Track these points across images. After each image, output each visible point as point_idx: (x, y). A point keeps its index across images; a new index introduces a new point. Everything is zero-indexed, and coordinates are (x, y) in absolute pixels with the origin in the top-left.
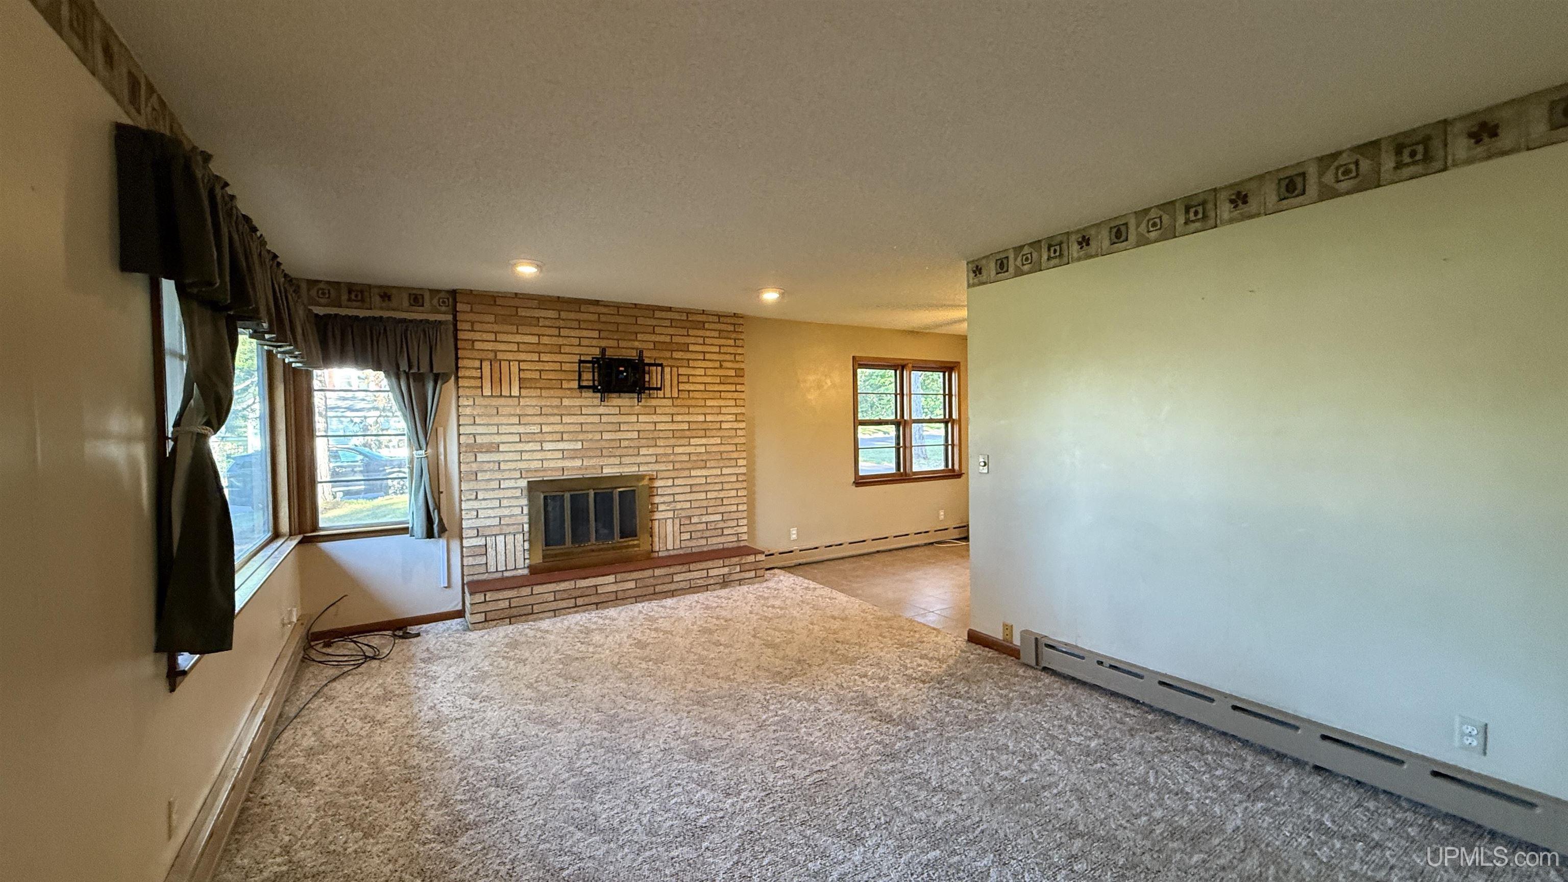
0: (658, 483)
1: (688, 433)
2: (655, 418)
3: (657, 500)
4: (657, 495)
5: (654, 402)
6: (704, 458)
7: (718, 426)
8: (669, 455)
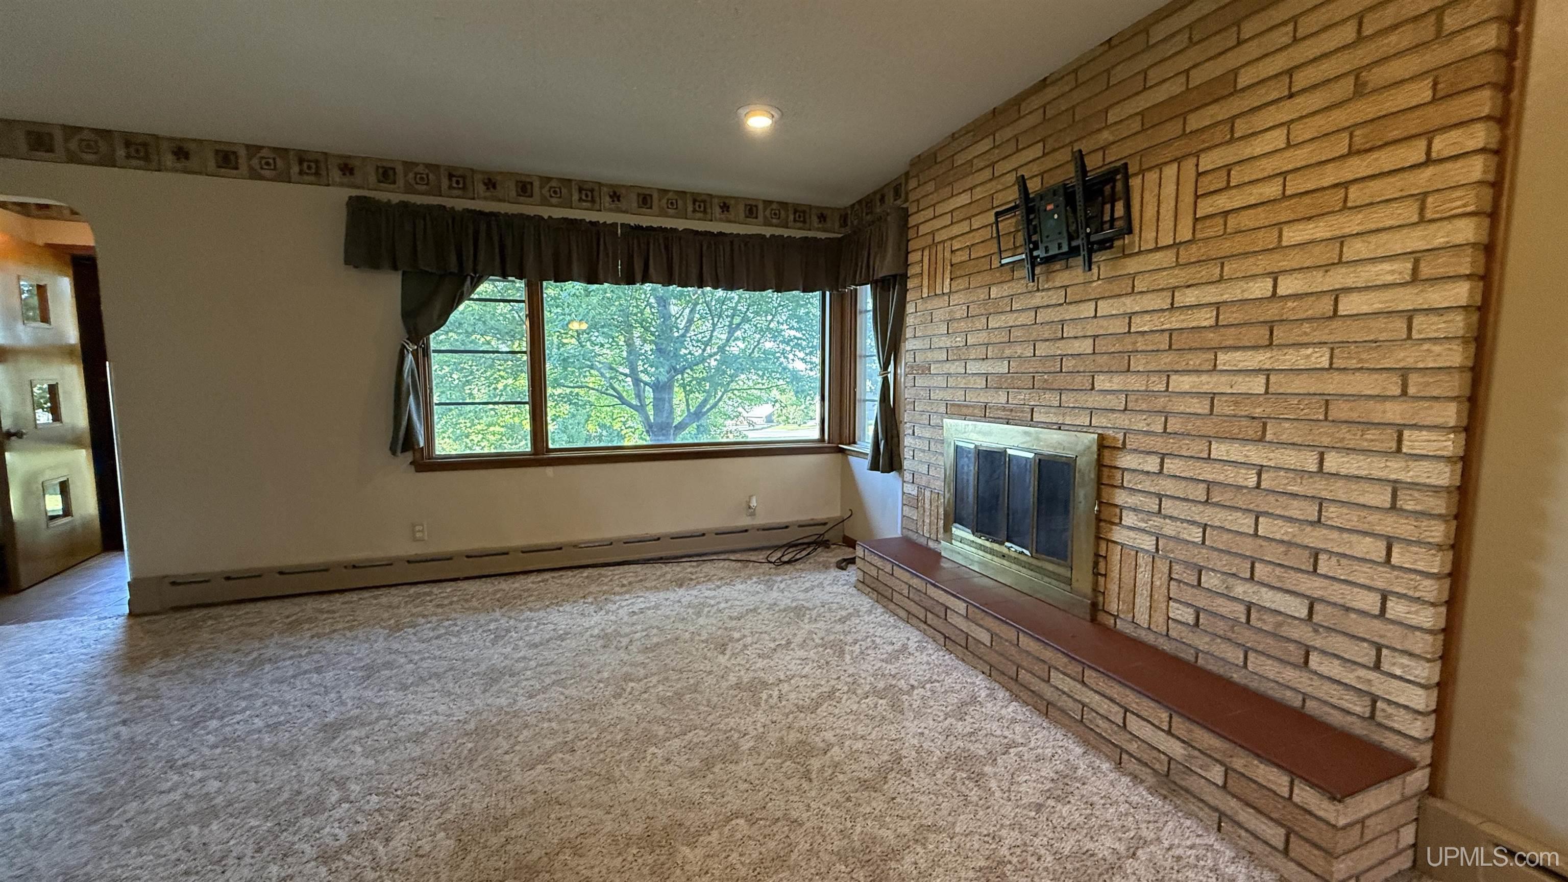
0: (1126, 461)
1: (1212, 338)
2: (1130, 304)
3: (1121, 498)
4: (1122, 487)
5: (1132, 265)
6: (1258, 412)
7: (1325, 307)
8: (1155, 394)
